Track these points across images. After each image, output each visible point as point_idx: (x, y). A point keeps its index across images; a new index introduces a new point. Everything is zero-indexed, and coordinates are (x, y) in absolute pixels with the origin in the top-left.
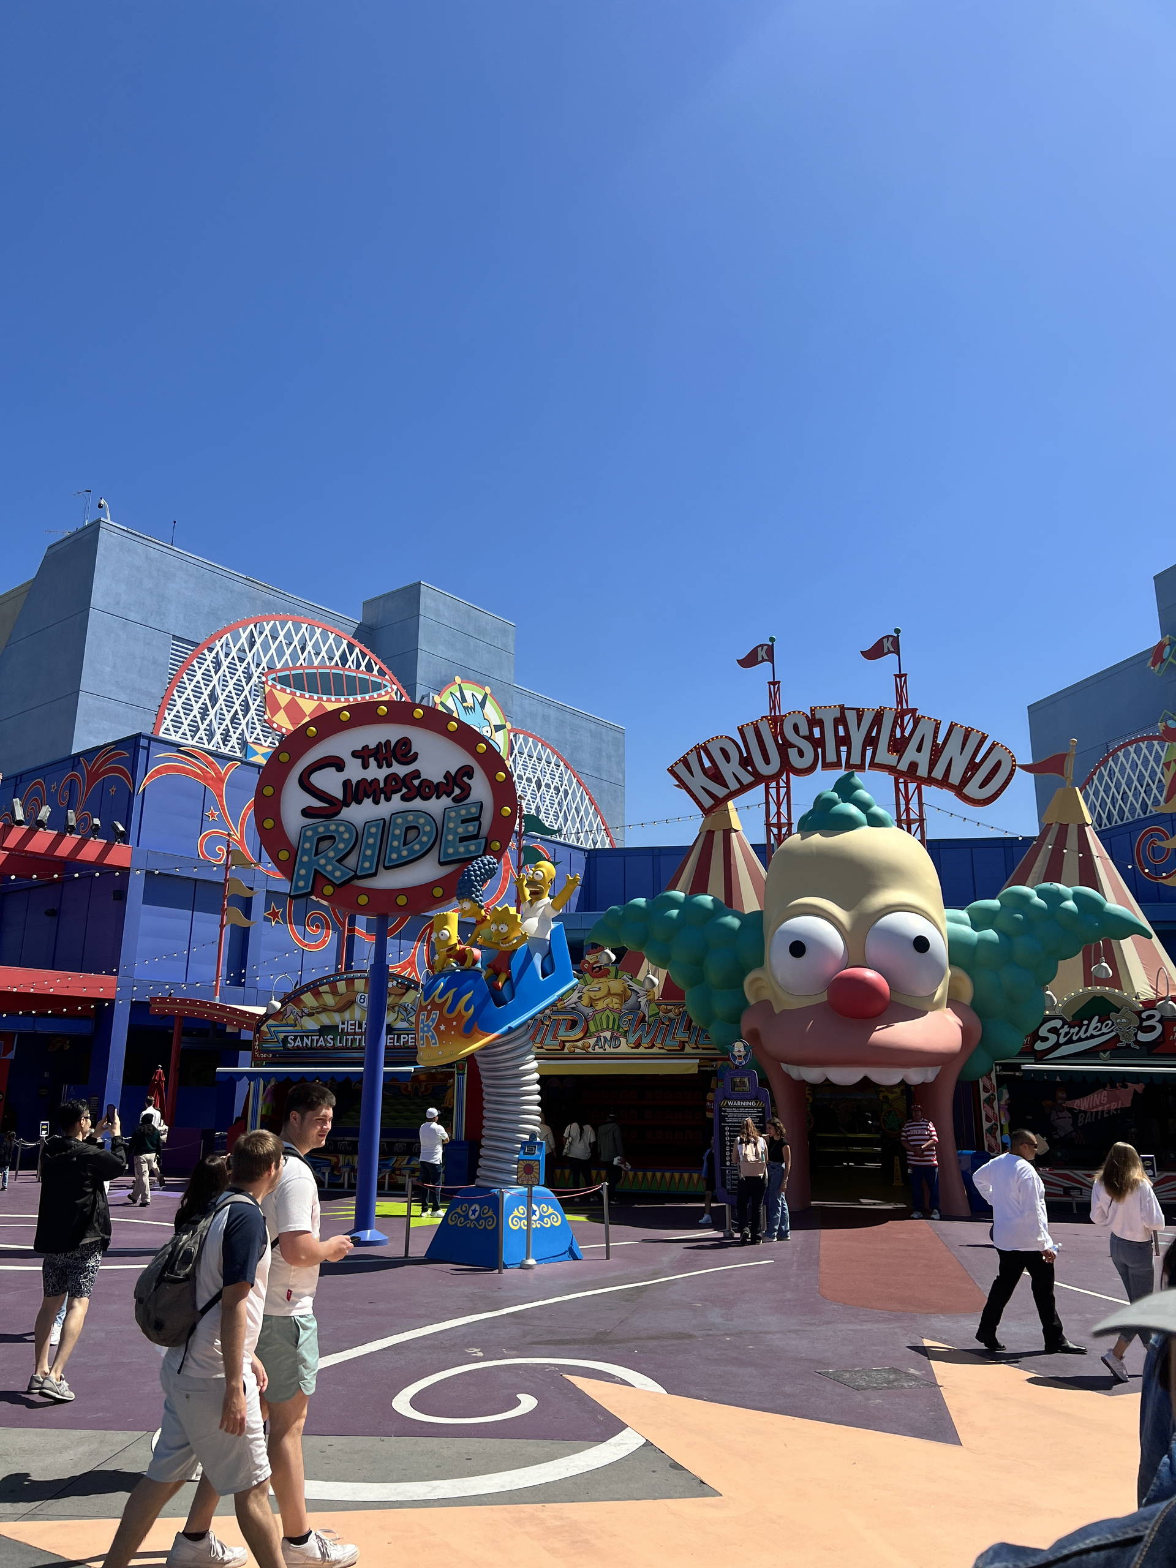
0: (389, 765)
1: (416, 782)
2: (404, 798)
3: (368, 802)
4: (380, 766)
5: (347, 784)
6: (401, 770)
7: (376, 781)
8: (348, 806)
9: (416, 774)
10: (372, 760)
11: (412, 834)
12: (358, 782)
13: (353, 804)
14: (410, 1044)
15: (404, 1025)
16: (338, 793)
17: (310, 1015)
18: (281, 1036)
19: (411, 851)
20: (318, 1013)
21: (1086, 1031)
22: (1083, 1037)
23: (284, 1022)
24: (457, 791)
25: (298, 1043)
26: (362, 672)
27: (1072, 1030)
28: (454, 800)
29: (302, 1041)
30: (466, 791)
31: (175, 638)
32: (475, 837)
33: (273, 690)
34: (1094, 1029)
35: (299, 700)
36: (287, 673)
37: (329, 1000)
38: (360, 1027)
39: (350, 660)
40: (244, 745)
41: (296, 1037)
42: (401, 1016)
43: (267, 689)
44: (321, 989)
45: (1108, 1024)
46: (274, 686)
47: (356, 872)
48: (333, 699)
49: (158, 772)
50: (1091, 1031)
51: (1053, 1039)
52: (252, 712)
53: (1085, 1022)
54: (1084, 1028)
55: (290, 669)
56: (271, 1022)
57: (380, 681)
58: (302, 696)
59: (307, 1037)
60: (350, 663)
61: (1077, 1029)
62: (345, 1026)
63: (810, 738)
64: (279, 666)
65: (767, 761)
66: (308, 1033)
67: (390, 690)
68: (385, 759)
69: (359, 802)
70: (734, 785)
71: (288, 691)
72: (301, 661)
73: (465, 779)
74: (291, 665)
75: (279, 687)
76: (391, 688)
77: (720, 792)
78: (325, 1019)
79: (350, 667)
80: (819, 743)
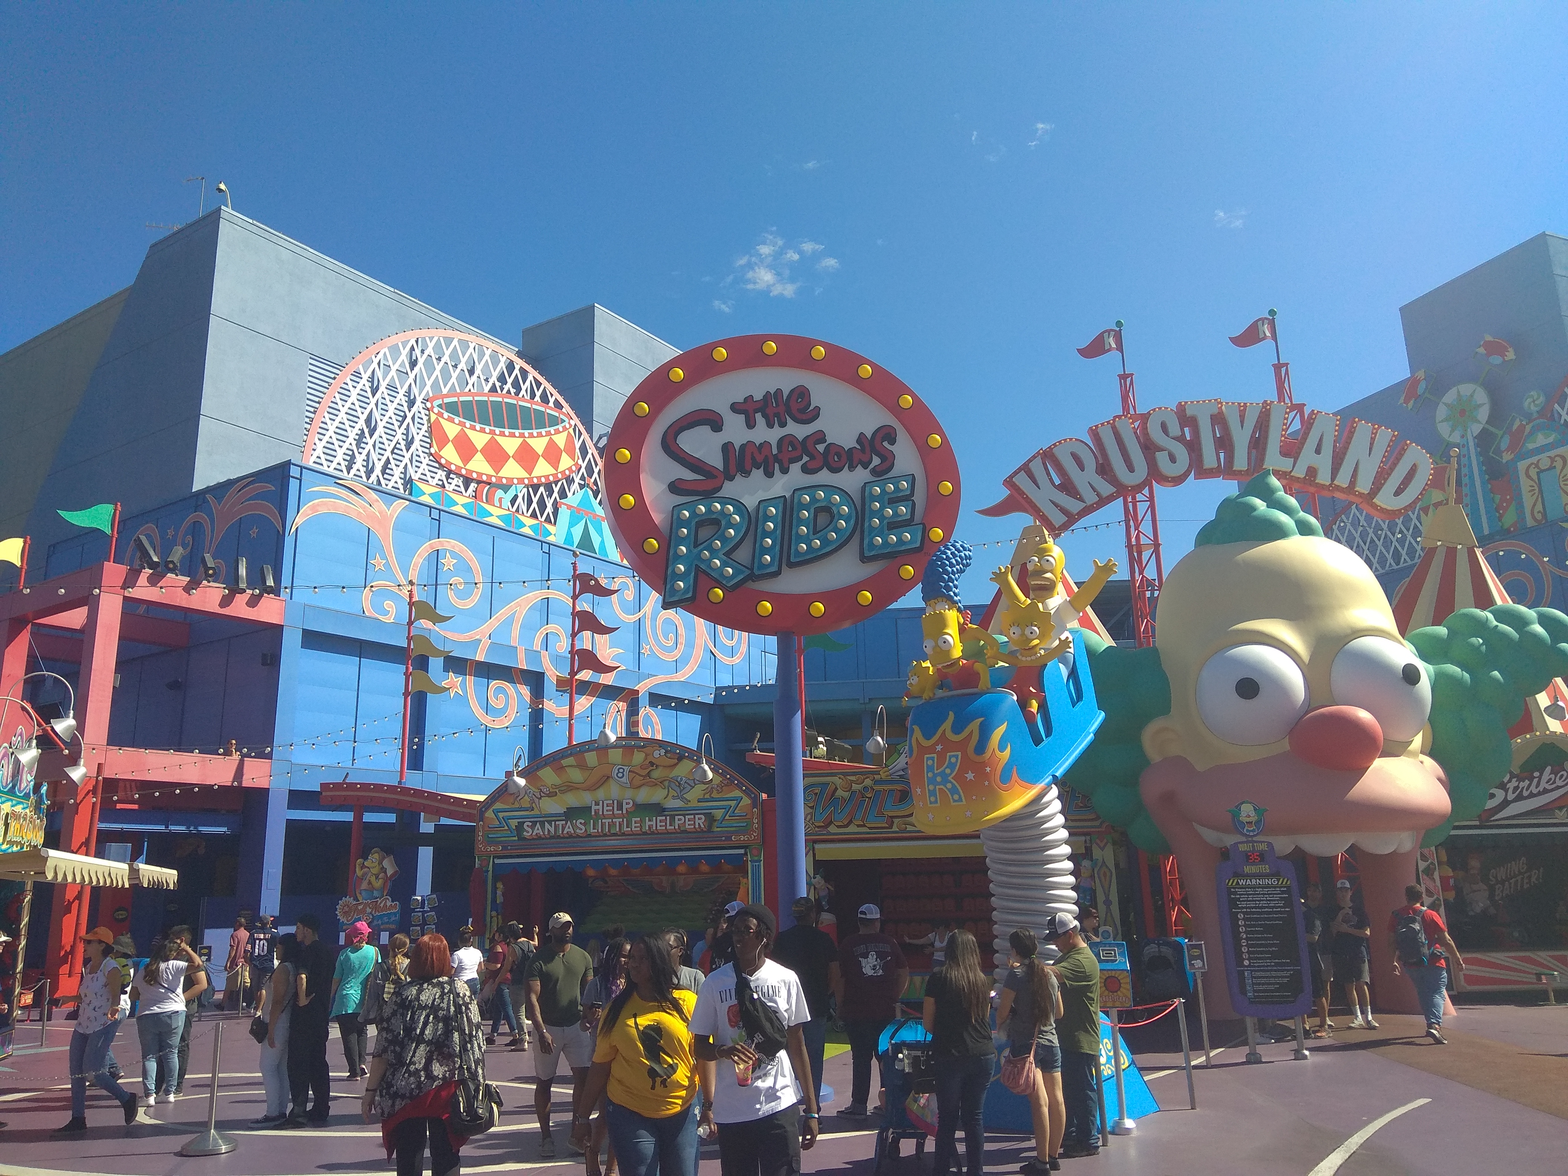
0: (783, 425)
1: (821, 448)
2: (805, 470)
3: (758, 474)
4: (770, 425)
5: (727, 448)
6: (800, 431)
7: (766, 444)
8: (731, 479)
9: (820, 436)
10: (758, 416)
11: (822, 519)
12: (743, 447)
13: (738, 477)
14: (687, 826)
15: (678, 803)
16: (716, 460)
17: (552, 795)
18: (514, 823)
19: (825, 541)
20: (563, 792)
21: (1537, 786)
22: (1535, 791)
23: (517, 805)
24: (876, 461)
25: (538, 830)
26: (537, 403)
27: (1522, 785)
28: (874, 472)
29: (543, 827)
30: (888, 460)
31: (314, 357)
32: (907, 523)
33: (440, 419)
34: (1547, 782)
35: (470, 433)
36: (455, 399)
37: (576, 775)
38: (620, 807)
39: (524, 388)
40: (408, 483)
41: (534, 824)
42: (672, 793)
43: (433, 417)
44: (564, 762)
45: (1562, 776)
46: (440, 415)
47: (752, 569)
48: (507, 433)
49: (313, 508)
50: (1543, 784)
51: (1500, 795)
52: (416, 444)
53: (1536, 774)
54: (1536, 780)
55: (458, 395)
56: (498, 805)
57: (557, 414)
58: (473, 428)
59: (550, 822)
60: (523, 392)
61: (1527, 782)
62: (600, 807)
63: (1181, 439)
64: (445, 391)
65: (1131, 469)
66: (551, 818)
67: (568, 426)
68: (777, 415)
69: (747, 473)
70: (1091, 498)
71: (457, 420)
72: (470, 386)
73: (885, 444)
74: (458, 391)
75: (446, 415)
76: (569, 423)
77: (1074, 506)
78: (572, 800)
79: (523, 396)
80: (1194, 447)
